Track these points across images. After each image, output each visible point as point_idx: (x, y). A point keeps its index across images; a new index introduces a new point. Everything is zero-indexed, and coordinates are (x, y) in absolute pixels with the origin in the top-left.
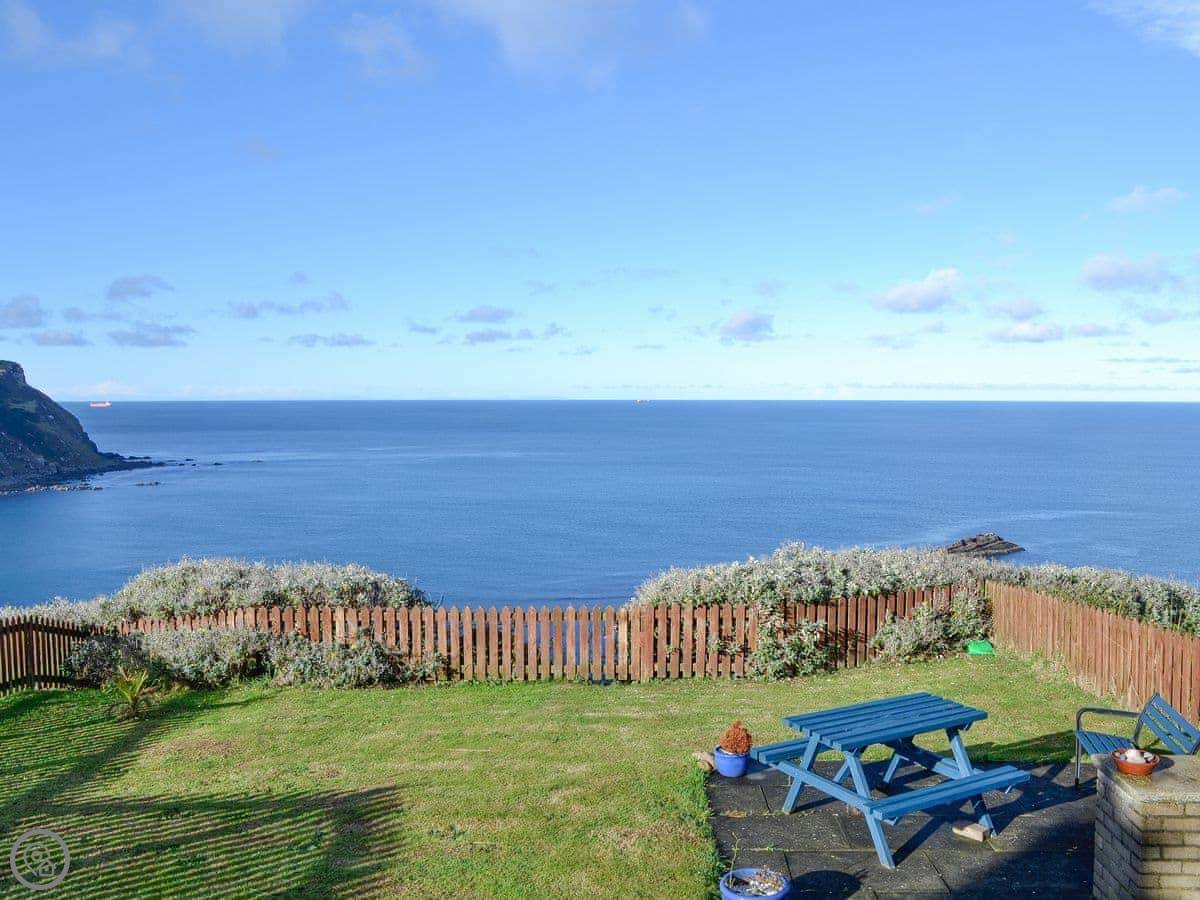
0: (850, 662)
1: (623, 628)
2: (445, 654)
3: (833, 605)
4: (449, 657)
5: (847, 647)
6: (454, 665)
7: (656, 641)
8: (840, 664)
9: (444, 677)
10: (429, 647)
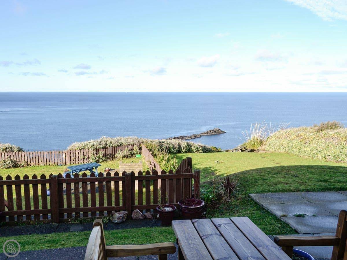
0: (111, 159)
1: (64, 154)
2: (27, 161)
3: (107, 149)
4: (28, 161)
5: (110, 157)
6: (29, 163)
7: (71, 157)
8: (109, 160)
9: (27, 166)
10: (23, 160)
